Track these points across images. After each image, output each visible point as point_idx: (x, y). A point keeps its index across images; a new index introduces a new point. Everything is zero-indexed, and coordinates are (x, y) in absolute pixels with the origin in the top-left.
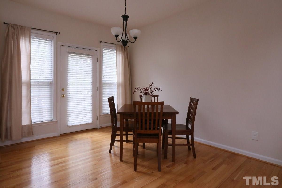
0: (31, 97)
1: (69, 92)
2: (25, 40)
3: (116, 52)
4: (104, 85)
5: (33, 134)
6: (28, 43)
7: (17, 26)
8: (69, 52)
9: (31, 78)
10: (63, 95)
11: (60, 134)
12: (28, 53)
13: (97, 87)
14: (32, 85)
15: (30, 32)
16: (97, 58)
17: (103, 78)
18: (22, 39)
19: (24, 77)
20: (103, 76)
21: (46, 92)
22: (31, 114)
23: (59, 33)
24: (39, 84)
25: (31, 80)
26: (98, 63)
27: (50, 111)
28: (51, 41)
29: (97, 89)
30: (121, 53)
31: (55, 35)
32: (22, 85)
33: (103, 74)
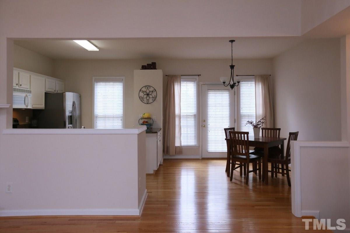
0: (181, 126)
1: (208, 123)
2: (178, 84)
3: (254, 83)
4: (242, 117)
5: (182, 153)
6: (179, 86)
7: (173, 76)
8: (208, 90)
9: (181, 112)
10: (204, 125)
11: (202, 158)
12: (180, 94)
13: (235, 119)
14: (182, 117)
15: (180, 79)
16: (235, 91)
17: (241, 110)
18: (176, 84)
19: (177, 112)
20: (241, 108)
21: (191, 122)
22: (181, 139)
23: (200, 75)
24: (187, 116)
25: (181, 114)
26: (236, 96)
27: (195, 138)
28: (195, 82)
29: (235, 120)
30: (261, 83)
31: (197, 77)
32: (176, 117)
33: (241, 107)
